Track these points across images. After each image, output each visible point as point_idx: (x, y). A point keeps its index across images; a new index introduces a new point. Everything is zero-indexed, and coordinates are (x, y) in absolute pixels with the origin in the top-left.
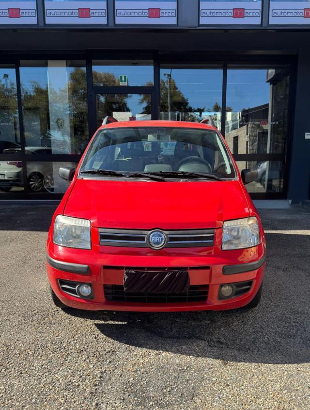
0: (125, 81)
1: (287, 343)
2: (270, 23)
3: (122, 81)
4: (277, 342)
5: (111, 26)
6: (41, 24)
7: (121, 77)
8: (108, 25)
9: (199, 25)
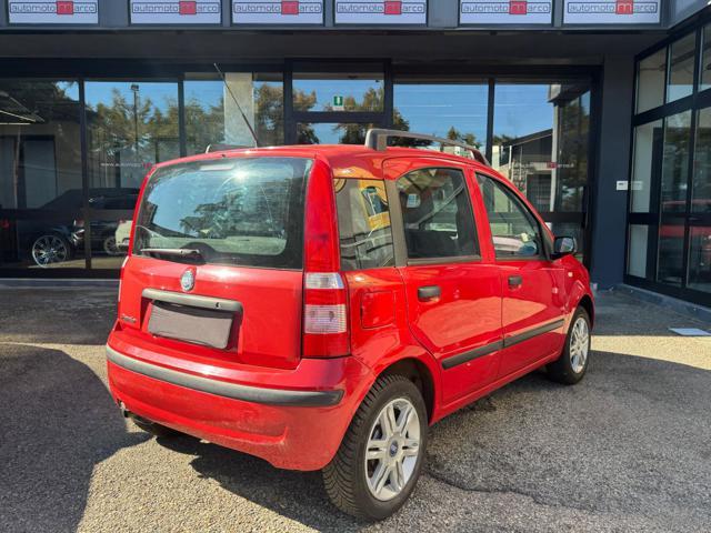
0: (341, 104)
1: (649, 500)
2: (565, 22)
3: (336, 104)
4: (633, 499)
5: (329, 26)
6: (227, 23)
7: (335, 98)
8: (324, 25)
9: (459, 25)
